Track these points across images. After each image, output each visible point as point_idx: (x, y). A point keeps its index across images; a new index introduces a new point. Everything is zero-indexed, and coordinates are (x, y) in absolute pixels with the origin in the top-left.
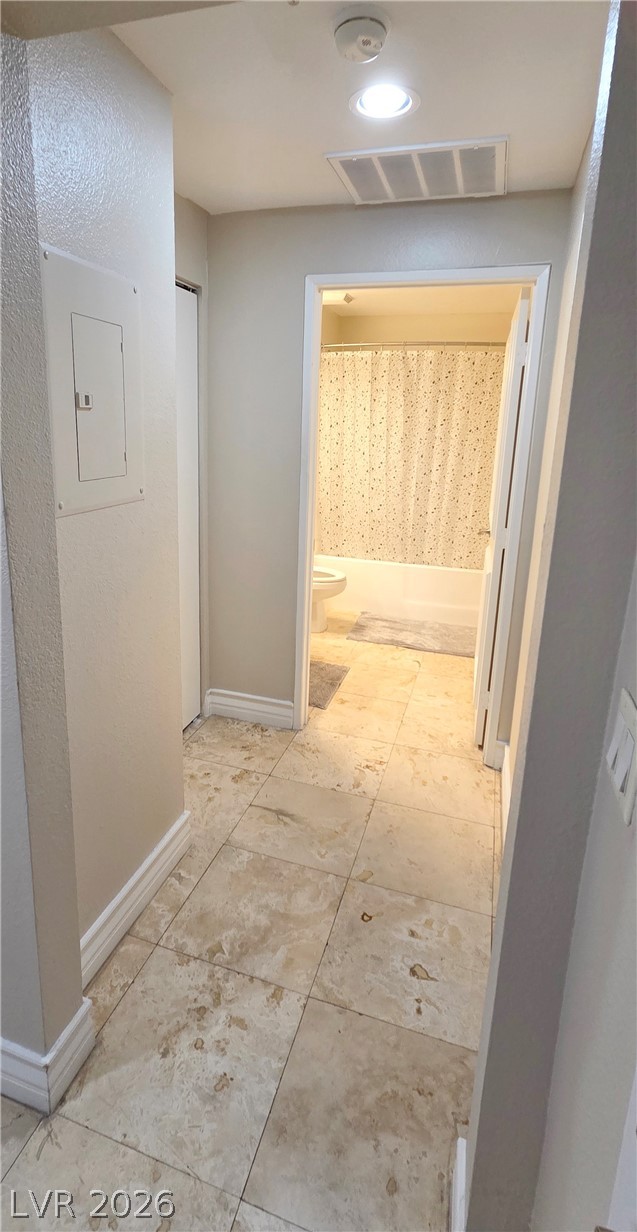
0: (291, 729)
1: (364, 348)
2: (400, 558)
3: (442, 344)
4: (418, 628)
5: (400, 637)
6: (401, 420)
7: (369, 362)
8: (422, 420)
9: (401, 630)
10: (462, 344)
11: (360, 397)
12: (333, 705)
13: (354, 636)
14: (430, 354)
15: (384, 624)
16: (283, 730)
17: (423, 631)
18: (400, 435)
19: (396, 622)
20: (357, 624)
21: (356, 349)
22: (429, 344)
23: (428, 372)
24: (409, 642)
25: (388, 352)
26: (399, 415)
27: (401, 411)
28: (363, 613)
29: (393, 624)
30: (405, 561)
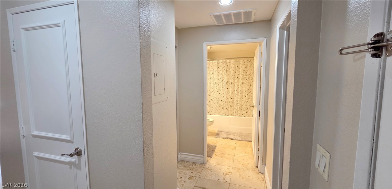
0: (203, 164)
1: (215, 60)
2: (227, 115)
3: (236, 58)
4: (234, 134)
5: (230, 136)
6: (226, 78)
7: (217, 63)
8: (232, 78)
9: (229, 135)
10: (241, 58)
11: (215, 72)
12: (214, 156)
13: (217, 137)
14: (233, 61)
15: (225, 133)
16: (201, 164)
17: (235, 135)
18: (226, 82)
19: (227, 132)
20: (217, 133)
21: (213, 60)
22: (232, 58)
23: (232, 65)
24: (232, 138)
25: (222, 61)
26: (225, 76)
27: (226, 75)
28: (218, 130)
29: (227, 133)
30: (229, 115)
